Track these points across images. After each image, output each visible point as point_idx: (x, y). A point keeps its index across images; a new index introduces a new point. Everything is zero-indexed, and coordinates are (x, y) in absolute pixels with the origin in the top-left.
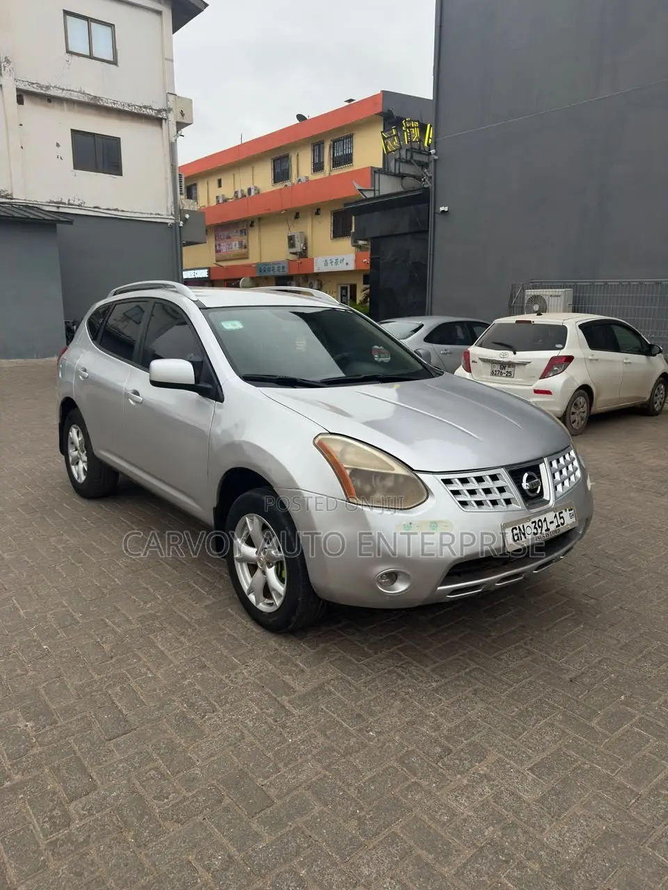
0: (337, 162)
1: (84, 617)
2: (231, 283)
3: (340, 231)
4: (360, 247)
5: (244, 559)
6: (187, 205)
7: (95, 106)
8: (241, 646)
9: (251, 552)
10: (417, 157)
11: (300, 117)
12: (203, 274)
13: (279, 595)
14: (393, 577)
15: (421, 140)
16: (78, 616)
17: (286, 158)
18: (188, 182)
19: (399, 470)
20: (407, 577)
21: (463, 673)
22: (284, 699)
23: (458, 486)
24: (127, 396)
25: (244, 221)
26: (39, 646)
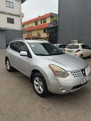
0: (44, 22)
1: (9, 94)
2: (29, 39)
3: (45, 32)
4: (47, 34)
5: (35, 84)
6: (23, 28)
7: (10, 14)
8: (36, 99)
9: (37, 83)
10: (56, 22)
11: (39, 16)
12: (25, 38)
13: (42, 91)
14: (63, 89)
15: (56, 19)
16: (8, 93)
17: (37, 22)
18: (23, 25)
19: (63, 71)
20: (65, 89)
21: (73, 104)
22: (44, 110)
23: (73, 73)
24: (16, 57)
25: (31, 30)
26: (2, 100)
